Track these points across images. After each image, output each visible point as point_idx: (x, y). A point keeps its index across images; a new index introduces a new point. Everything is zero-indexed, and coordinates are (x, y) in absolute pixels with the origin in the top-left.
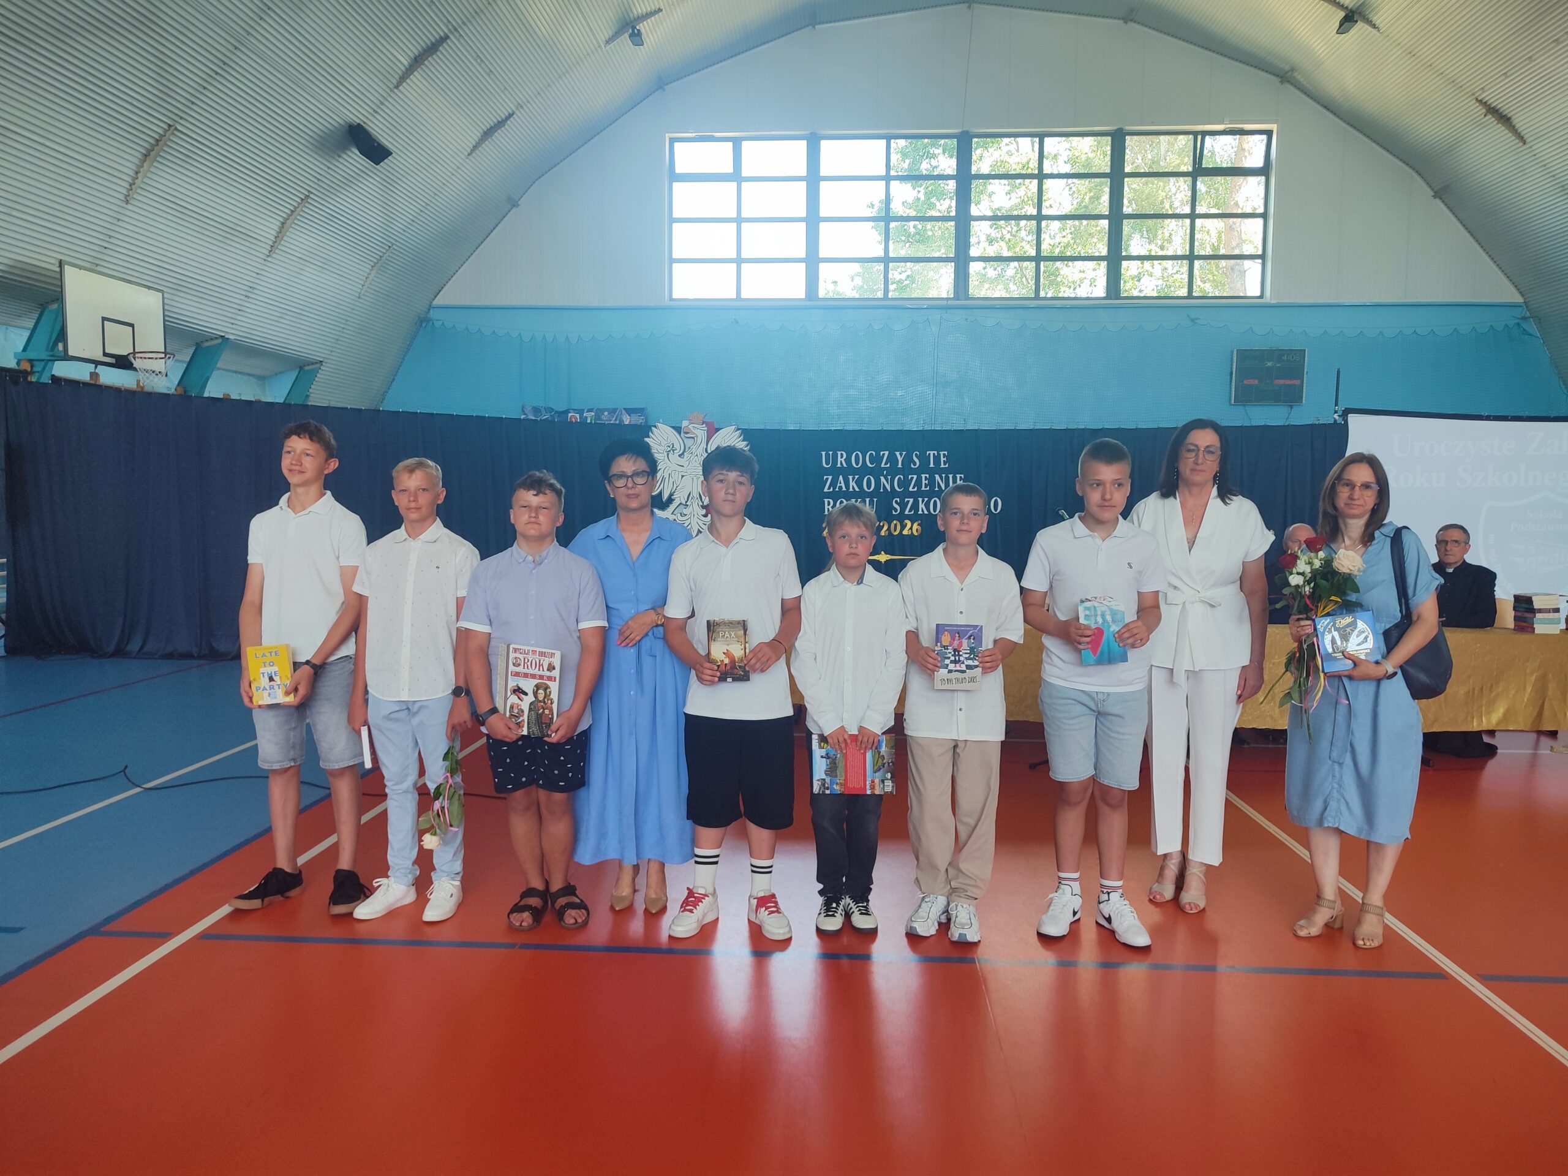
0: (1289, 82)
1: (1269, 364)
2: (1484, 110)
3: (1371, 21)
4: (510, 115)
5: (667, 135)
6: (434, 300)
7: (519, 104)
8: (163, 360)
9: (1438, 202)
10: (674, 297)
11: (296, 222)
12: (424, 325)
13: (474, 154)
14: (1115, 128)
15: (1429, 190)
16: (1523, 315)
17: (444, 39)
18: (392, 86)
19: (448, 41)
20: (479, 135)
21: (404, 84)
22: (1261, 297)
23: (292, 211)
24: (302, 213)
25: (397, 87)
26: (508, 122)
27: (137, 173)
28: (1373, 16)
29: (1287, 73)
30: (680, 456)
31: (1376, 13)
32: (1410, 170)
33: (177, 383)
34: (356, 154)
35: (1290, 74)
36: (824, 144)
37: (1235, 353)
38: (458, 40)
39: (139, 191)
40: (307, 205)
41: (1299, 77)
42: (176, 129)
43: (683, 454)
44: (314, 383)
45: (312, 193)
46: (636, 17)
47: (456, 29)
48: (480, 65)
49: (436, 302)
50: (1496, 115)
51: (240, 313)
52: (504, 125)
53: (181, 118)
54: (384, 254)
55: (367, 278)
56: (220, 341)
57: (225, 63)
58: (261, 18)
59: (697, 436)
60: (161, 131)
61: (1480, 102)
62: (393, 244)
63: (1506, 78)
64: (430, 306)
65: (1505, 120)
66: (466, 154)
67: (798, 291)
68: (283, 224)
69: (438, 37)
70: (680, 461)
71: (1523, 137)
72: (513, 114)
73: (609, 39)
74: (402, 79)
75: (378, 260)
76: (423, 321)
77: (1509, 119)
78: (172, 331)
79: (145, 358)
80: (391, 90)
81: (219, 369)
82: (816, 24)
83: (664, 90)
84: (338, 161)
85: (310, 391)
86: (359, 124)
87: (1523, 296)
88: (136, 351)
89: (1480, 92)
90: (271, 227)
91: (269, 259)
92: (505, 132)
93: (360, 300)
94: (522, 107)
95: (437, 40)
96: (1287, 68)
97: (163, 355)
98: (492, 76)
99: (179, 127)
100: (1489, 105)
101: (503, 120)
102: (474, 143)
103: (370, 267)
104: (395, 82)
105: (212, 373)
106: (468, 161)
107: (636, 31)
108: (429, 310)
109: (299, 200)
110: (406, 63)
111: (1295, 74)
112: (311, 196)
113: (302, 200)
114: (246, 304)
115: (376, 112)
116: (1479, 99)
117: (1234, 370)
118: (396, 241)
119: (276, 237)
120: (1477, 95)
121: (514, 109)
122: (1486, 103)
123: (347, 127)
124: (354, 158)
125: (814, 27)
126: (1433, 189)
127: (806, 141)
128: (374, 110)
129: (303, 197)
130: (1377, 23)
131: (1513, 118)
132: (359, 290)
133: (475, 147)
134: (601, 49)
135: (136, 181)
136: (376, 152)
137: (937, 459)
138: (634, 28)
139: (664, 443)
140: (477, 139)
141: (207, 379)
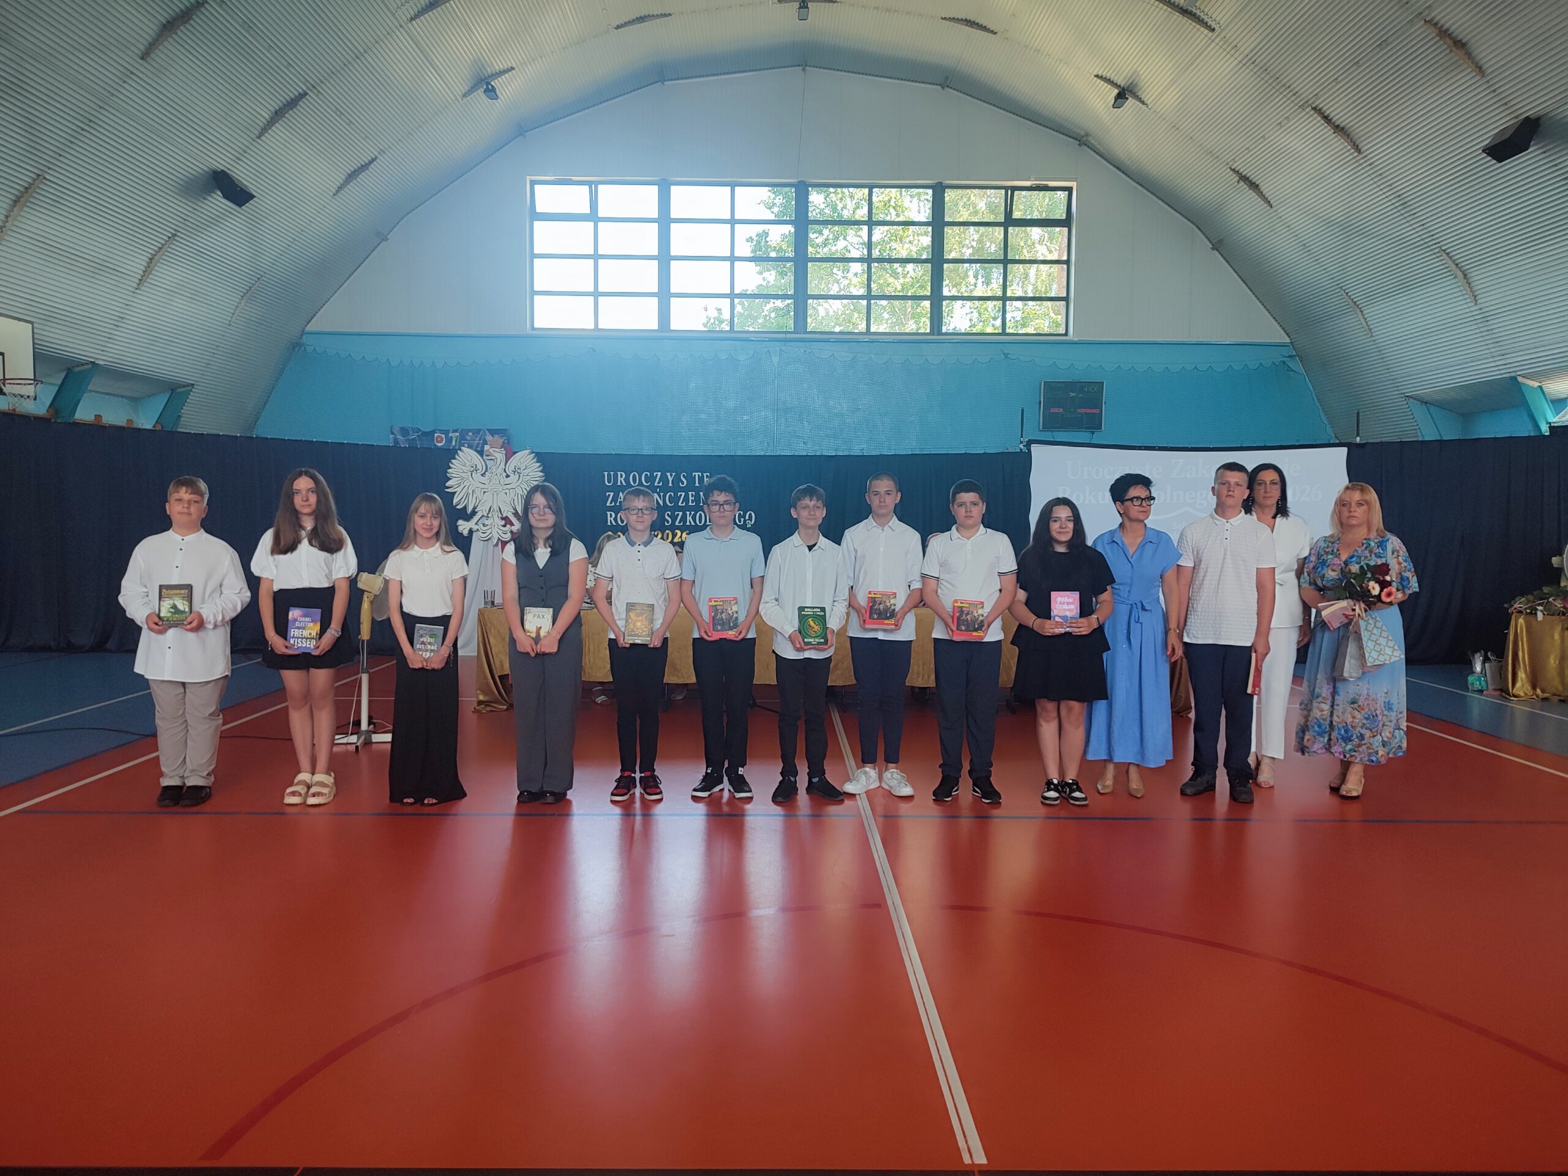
0: (1086, 145)
1: (1073, 394)
2: (1237, 178)
3: (1141, 98)
4: (373, 160)
5: (528, 177)
6: (306, 326)
7: (381, 150)
8: (33, 386)
9: (1215, 252)
10: (536, 325)
11: (164, 257)
12: (296, 350)
13: (339, 194)
14: (936, 182)
15: (1208, 243)
16: (1290, 354)
17: (303, 95)
18: (254, 137)
19: (307, 97)
20: (344, 178)
21: (266, 135)
22: (1066, 334)
23: (160, 248)
24: (169, 250)
25: (259, 137)
26: (372, 165)
27: (7, 217)
28: (1142, 94)
29: (1083, 137)
30: (482, 475)
31: (1144, 91)
32: (1192, 225)
33: (48, 404)
34: (219, 195)
35: (1085, 138)
36: (674, 189)
37: (1043, 384)
38: (317, 96)
39: (10, 233)
40: (174, 242)
41: (1093, 141)
42: (45, 178)
43: (484, 473)
44: (186, 404)
45: (179, 231)
46: (490, 74)
47: (314, 87)
48: (339, 117)
49: (308, 329)
50: (1247, 182)
51: (110, 341)
52: (367, 169)
53: (49, 168)
54: (253, 285)
55: (237, 307)
56: (90, 366)
57: (90, 121)
58: (124, 82)
59: (496, 459)
60: (30, 180)
61: (1234, 170)
62: (262, 276)
63: (1250, 151)
64: (303, 332)
65: (1254, 186)
66: (331, 194)
67: (651, 323)
68: (151, 259)
69: (297, 94)
70: (483, 480)
71: (1269, 202)
72: (376, 158)
73: (466, 93)
74: (264, 130)
75: (248, 291)
76: (295, 346)
77: (1257, 186)
78: (40, 357)
79: (14, 384)
80: (253, 140)
81: (91, 391)
82: (665, 81)
83: (525, 137)
84: (203, 202)
85: (182, 411)
86: (222, 170)
87: (1289, 337)
88: (6, 377)
89: (1232, 162)
90: (138, 264)
91: (138, 291)
92: (369, 173)
93: (231, 327)
94: (384, 153)
95: (296, 97)
96: (1082, 133)
97: (32, 382)
98: (352, 126)
99: (47, 177)
100: (1241, 174)
101: (366, 164)
102: (339, 185)
103: (240, 297)
104: (257, 133)
105: (82, 395)
106: (333, 200)
107: (490, 87)
108: (302, 335)
109: (166, 238)
110: (267, 116)
111: (1090, 139)
112: (178, 234)
113: (169, 238)
114: (115, 333)
115: (240, 159)
116: (1233, 168)
117: (1042, 399)
118: (265, 273)
119: (144, 272)
120: (1230, 164)
121: (376, 154)
122: (1238, 171)
123: (211, 172)
124: (218, 201)
125: (663, 83)
126: (1211, 243)
127: (657, 187)
128: (237, 158)
129: (170, 235)
130: (1145, 100)
131: (1261, 185)
132: (229, 319)
133: (340, 188)
134: (459, 102)
135: (7, 224)
136: (239, 195)
137: (701, 479)
138: (488, 84)
139: (468, 464)
140: (341, 181)
141: (79, 401)
